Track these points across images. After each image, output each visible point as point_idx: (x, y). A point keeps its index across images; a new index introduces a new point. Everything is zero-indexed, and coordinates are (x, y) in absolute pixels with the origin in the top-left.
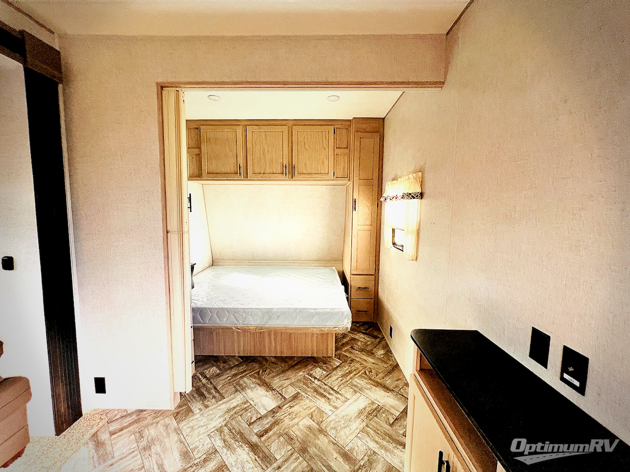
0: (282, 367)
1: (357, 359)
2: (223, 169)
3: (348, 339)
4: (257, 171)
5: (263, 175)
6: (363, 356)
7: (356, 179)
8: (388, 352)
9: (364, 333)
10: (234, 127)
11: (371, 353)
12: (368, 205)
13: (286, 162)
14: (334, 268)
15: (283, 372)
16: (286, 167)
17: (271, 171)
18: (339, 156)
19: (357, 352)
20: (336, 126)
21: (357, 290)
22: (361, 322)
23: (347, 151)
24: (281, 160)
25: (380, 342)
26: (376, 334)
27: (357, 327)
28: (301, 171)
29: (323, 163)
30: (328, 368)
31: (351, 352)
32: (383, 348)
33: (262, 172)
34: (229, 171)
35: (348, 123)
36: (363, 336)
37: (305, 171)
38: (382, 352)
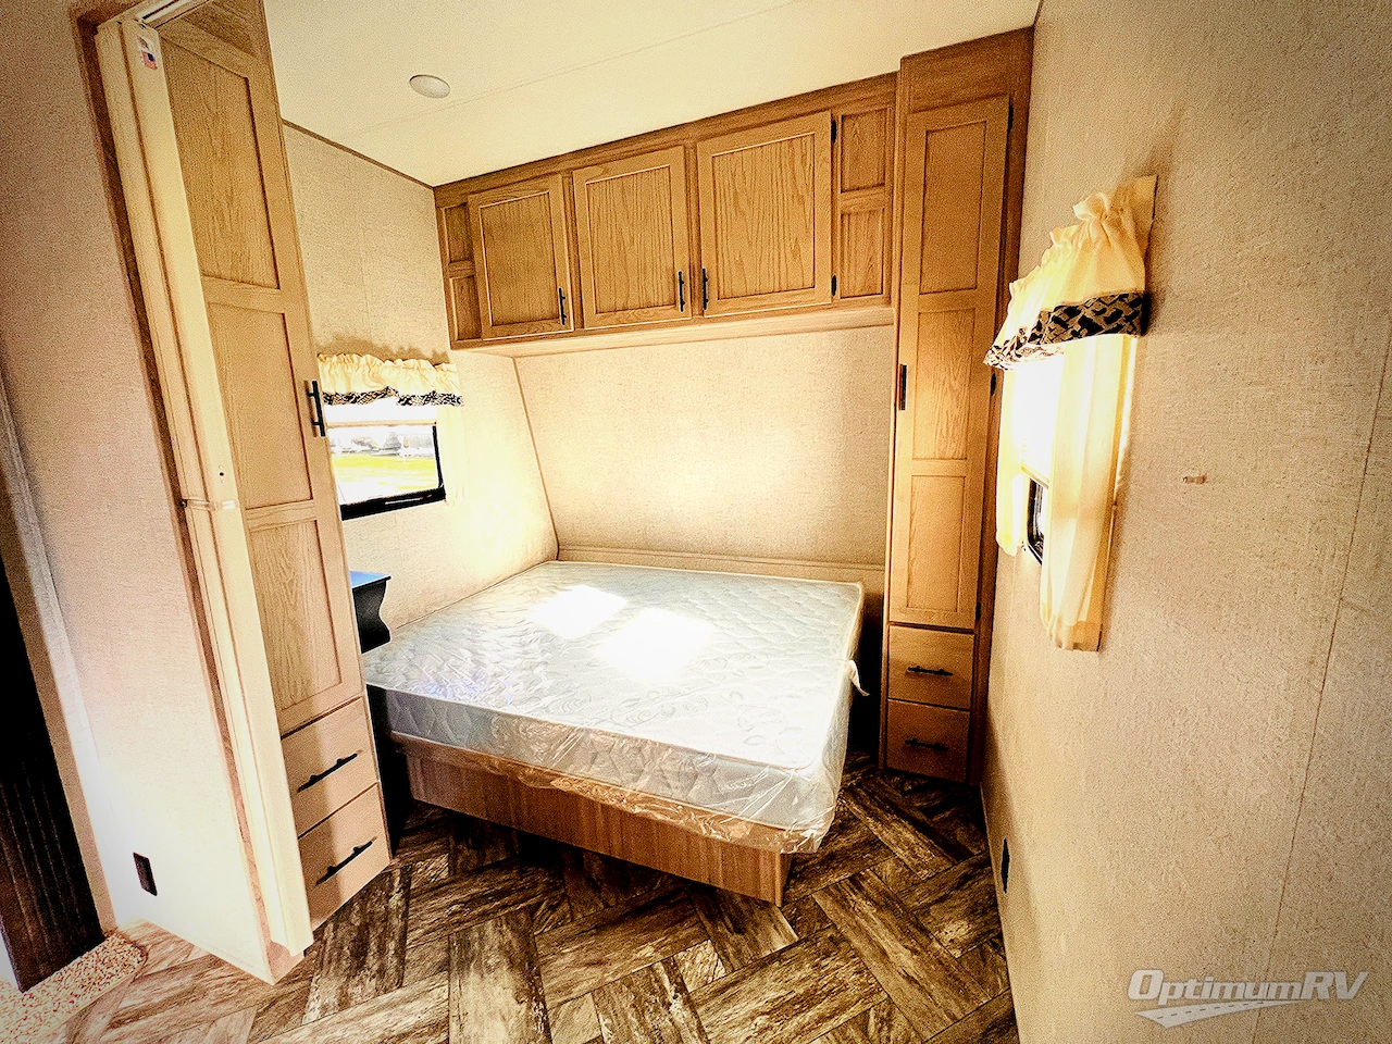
0: (607, 905)
1: (856, 943)
2: (524, 310)
3: (855, 837)
4: (605, 305)
5: (624, 315)
6: (884, 932)
7: (910, 292)
8: (989, 940)
9: (919, 827)
10: (541, 183)
11: (915, 927)
12: (956, 385)
13: (682, 265)
14: (859, 586)
15: (602, 926)
16: (681, 282)
17: (644, 301)
18: (853, 219)
19: (866, 907)
20: (839, 113)
21: (907, 673)
22: (922, 777)
23: (879, 195)
24: (670, 259)
25: (966, 878)
26: (960, 835)
27: (903, 794)
28: (726, 289)
29: (796, 253)
30: (738, 952)
31: (842, 902)
32: (971, 914)
33: (619, 306)
34: (538, 314)
35: (885, 89)
36: (912, 838)
37: (738, 289)
38: (963, 931)
